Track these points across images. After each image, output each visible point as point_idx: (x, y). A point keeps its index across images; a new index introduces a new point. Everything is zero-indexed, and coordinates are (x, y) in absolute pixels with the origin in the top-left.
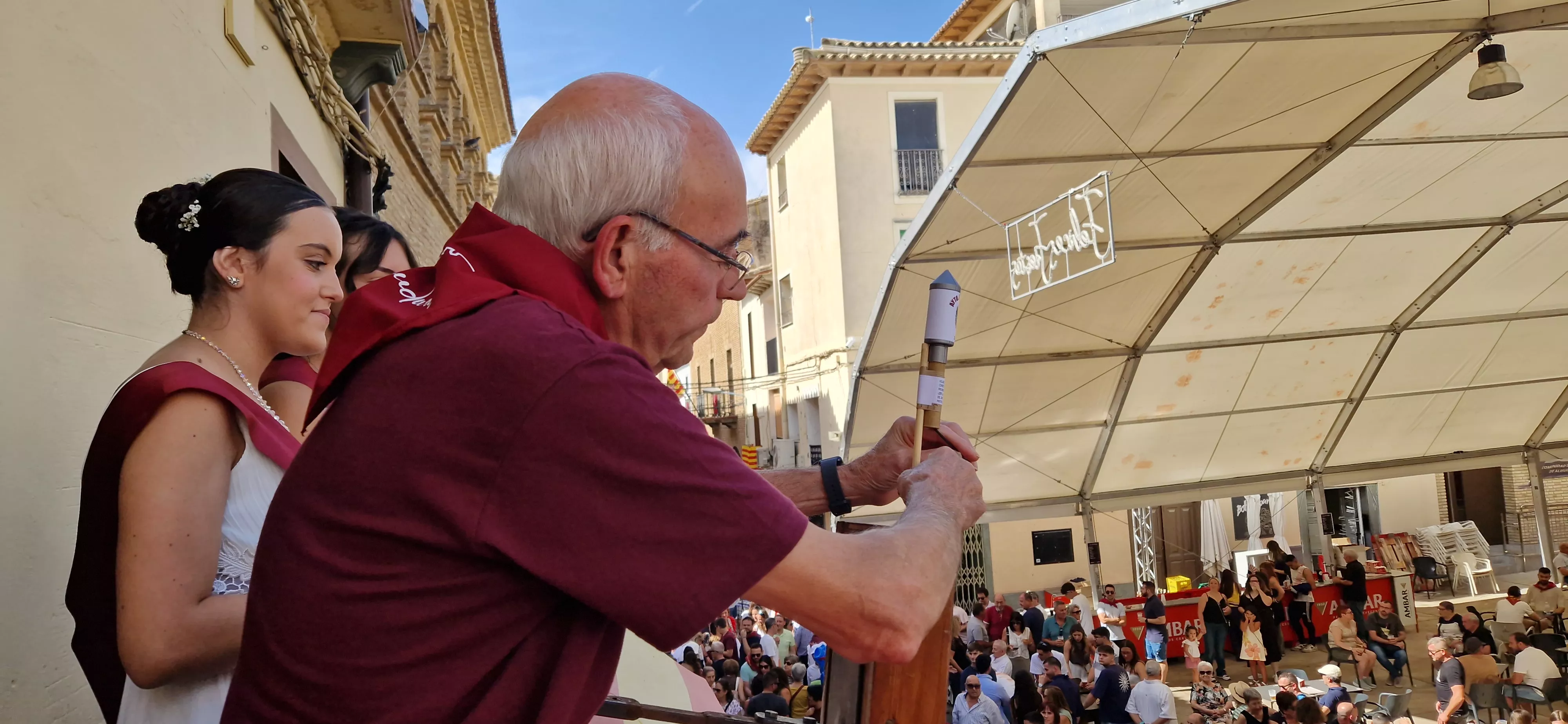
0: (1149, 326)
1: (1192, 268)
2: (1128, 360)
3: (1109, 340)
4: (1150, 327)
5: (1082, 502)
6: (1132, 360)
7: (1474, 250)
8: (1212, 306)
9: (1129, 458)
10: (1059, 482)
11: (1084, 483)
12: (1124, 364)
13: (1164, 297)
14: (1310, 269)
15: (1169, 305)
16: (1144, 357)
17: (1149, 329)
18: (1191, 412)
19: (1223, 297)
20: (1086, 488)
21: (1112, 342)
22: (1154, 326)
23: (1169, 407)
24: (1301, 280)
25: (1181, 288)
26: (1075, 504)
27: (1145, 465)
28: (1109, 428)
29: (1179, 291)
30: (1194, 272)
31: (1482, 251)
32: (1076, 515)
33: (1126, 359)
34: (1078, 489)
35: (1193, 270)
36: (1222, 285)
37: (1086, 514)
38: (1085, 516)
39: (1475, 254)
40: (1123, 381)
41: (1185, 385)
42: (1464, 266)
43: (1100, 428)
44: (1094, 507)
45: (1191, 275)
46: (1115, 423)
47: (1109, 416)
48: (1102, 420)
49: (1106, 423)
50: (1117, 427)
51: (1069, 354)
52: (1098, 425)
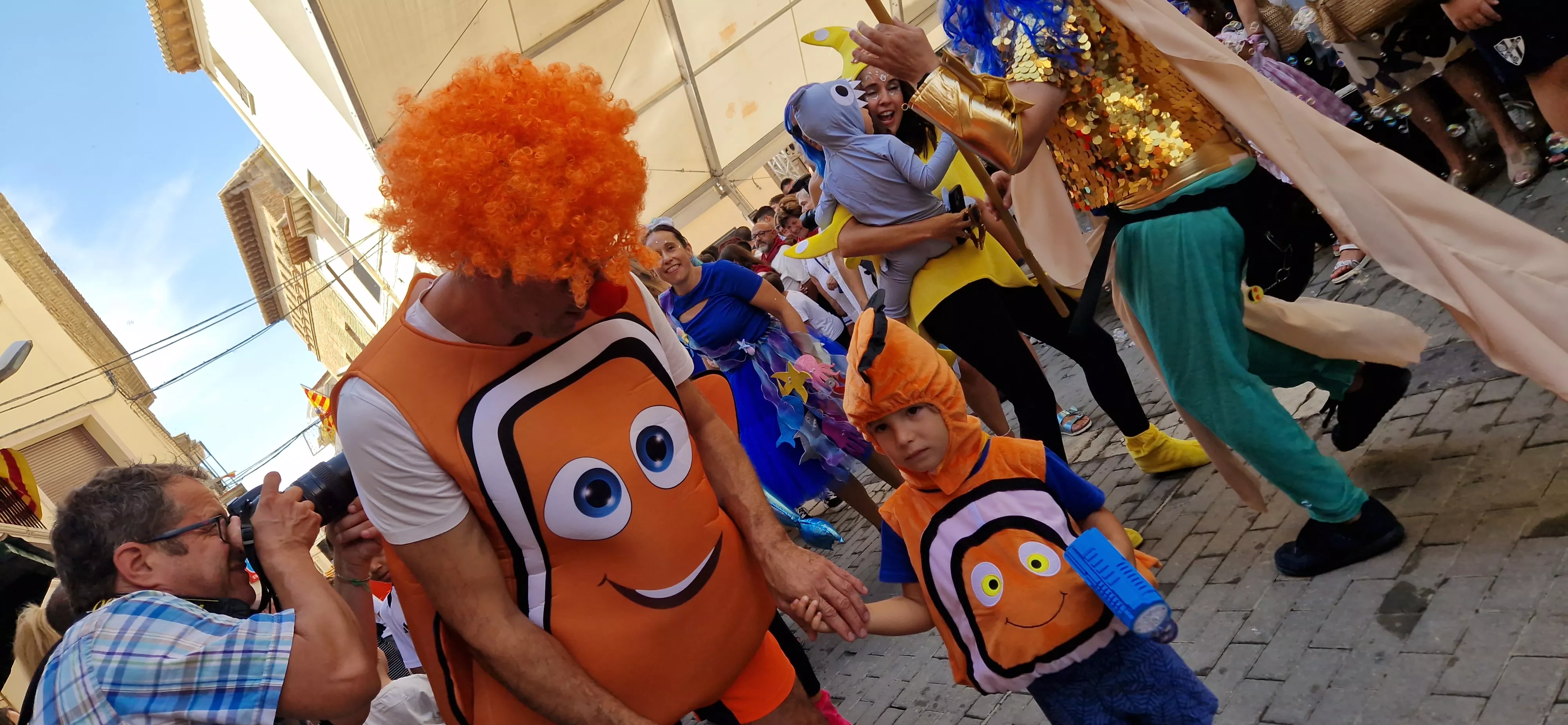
5: (718, 181)
9: (731, 109)
10: (682, 171)
11: (708, 161)
18: (755, 24)
20: (714, 166)
23: (731, 30)
26: (714, 188)
27: (750, 109)
32: (721, 198)
34: (706, 169)
37: (731, 191)
38: (730, 194)
40: (667, 18)
43: (682, 87)
44: (732, 181)
46: (692, 75)
47: (679, 66)
48: (676, 75)
49: (682, 77)
50: (695, 78)
51: (592, 12)
52: (678, 86)
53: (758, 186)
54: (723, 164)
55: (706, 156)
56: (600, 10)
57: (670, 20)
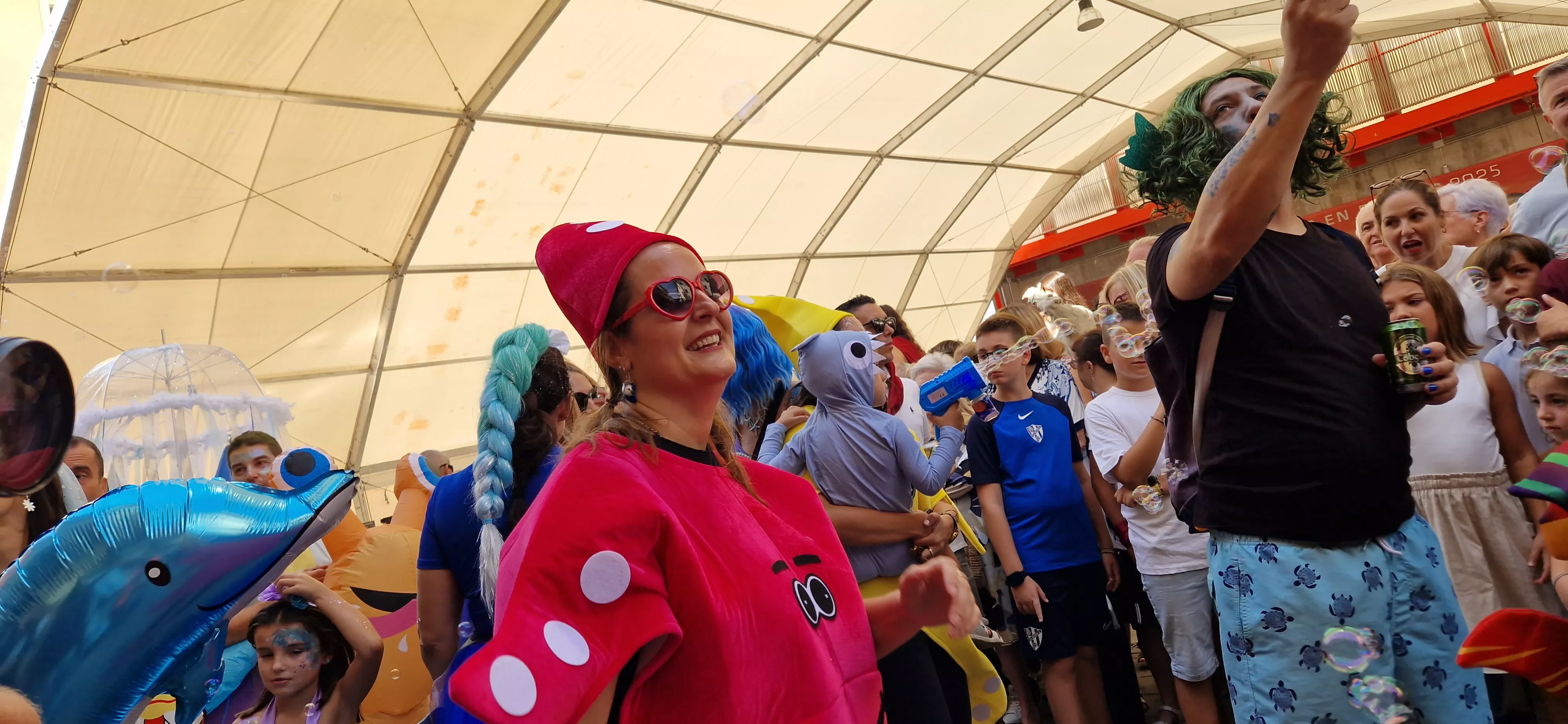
0: (408, 234)
1: (448, 152)
2: (390, 280)
3: (365, 249)
4: (410, 235)
6: (394, 281)
7: (696, 172)
8: (474, 213)
9: (401, 416)
11: (352, 453)
12: (386, 284)
13: (421, 192)
14: (564, 174)
15: (428, 203)
16: (407, 277)
17: (409, 238)
18: (465, 354)
19: (483, 201)
21: (367, 251)
22: (414, 233)
23: (440, 348)
24: (557, 188)
25: (439, 179)
27: (420, 424)
28: (376, 373)
29: (437, 184)
30: (451, 156)
31: (701, 172)
33: (387, 279)
35: (450, 154)
36: (481, 185)
39: (696, 176)
40: (386, 309)
41: (455, 319)
42: (690, 189)
43: (365, 375)
44: (365, 481)
45: (449, 160)
46: (381, 369)
47: (373, 356)
48: (367, 362)
49: (370, 366)
50: (383, 373)
51: (316, 269)
52: (361, 371)
53: (386, 499)
54: (366, 461)
55: (352, 447)
56: (325, 271)
57: (388, 313)
